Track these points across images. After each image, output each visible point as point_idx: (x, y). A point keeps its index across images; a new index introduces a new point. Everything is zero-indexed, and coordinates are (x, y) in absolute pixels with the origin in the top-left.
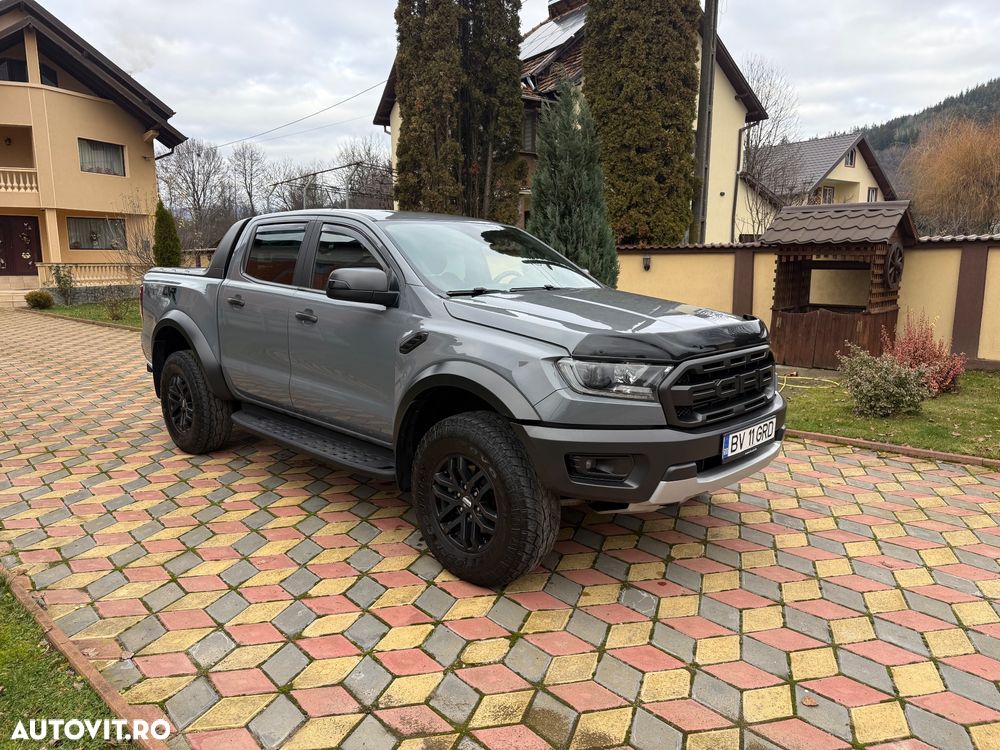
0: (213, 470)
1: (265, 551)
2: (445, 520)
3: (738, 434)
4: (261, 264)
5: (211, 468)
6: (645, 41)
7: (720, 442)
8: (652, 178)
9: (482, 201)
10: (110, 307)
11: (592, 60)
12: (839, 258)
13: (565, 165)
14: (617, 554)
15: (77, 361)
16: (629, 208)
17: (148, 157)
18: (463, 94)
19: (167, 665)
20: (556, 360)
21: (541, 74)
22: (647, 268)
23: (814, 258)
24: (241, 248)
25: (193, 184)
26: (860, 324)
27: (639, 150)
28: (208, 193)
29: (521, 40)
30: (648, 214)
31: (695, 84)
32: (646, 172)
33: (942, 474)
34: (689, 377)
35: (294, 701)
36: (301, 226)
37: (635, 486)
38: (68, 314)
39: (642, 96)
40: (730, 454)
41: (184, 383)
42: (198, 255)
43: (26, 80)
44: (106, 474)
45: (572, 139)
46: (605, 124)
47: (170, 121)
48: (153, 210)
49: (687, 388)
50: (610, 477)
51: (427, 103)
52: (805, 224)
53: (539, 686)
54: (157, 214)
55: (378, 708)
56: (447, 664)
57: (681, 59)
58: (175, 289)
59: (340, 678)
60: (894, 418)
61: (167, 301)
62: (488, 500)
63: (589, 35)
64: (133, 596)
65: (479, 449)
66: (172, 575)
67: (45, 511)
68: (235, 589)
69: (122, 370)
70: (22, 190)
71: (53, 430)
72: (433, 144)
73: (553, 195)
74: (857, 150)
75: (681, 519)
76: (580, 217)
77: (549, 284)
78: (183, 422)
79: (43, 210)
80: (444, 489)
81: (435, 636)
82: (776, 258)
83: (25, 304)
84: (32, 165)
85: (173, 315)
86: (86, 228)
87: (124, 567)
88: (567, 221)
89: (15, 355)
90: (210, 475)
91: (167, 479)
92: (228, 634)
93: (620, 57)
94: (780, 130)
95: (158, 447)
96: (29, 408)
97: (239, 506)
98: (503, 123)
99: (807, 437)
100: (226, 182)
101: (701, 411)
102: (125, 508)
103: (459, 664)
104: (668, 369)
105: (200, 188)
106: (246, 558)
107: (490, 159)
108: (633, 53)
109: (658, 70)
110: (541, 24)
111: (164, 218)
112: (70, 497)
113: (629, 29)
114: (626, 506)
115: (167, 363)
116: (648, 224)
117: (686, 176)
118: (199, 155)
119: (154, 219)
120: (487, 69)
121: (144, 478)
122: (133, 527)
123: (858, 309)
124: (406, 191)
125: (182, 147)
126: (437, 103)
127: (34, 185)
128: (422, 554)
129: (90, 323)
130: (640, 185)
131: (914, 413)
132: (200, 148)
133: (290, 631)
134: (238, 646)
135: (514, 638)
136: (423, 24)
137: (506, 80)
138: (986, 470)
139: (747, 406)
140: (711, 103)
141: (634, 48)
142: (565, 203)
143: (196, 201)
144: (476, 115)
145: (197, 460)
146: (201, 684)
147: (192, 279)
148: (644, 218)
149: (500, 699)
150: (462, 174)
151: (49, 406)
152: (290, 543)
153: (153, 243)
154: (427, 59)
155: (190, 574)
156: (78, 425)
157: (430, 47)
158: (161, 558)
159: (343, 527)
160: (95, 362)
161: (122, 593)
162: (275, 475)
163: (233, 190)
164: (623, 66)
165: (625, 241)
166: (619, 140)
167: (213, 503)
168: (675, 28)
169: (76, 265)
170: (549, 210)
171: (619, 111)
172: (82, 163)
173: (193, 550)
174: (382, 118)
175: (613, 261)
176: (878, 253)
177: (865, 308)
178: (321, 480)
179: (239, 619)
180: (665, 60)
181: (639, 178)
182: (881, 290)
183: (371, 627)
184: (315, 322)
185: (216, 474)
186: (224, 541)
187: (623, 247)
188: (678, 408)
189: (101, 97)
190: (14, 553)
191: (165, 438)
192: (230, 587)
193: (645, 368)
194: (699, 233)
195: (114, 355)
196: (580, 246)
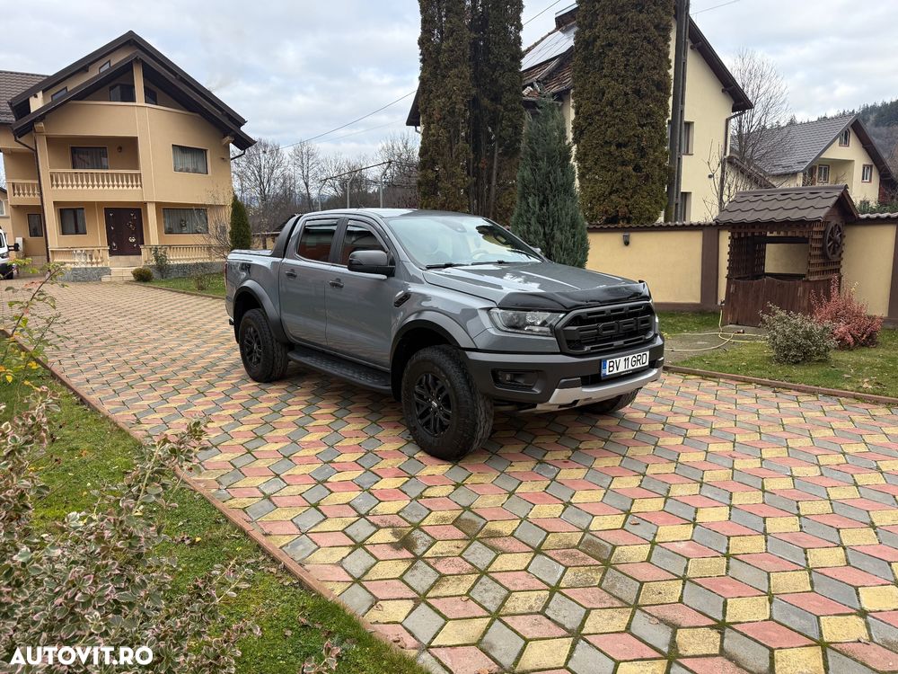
0: (274, 393)
1: (308, 438)
2: (421, 417)
3: (614, 360)
4: (309, 247)
5: (273, 391)
6: (624, 55)
7: (600, 364)
8: (630, 168)
9: (489, 189)
10: (197, 280)
11: (579, 72)
12: (782, 234)
13: (543, 164)
14: (541, 445)
15: (175, 320)
16: (610, 194)
17: (225, 158)
18: (474, 103)
19: (246, 492)
20: (488, 310)
21: (546, 78)
22: (627, 243)
23: (768, 234)
24: (295, 236)
25: (260, 176)
26: (801, 289)
27: (619, 146)
28: (272, 184)
29: (522, 55)
30: (627, 198)
31: (669, 89)
32: (624, 163)
33: (818, 403)
34: (576, 320)
35: (320, 511)
36: (335, 222)
37: (539, 392)
38: (164, 285)
39: (621, 100)
40: (608, 373)
41: (255, 331)
42: (264, 238)
43: (134, 100)
44: (202, 393)
45: (548, 144)
46: (590, 124)
47: (243, 129)
48: (230, 202)
49: (575, 328)
50: (523, 386)
51: (444, 112)
52: (754, 206)
53: (467, 508)
54: (233, 205)
55: (368, 515)
56: (413, 496)
57: (655, 68)
58: (250, 265)
59: (348, 501)
60: (803, 365)
61: (244, 274)
62: (446, 402)
63: (577, 51)
64: (225, 459)
65: (439, 367)
66: (248, 450)
67: (166, 414)
68: (288, 458)
69: (208, 327)
70: (130, 188)
71: (164, 366)
72: (448, 145)
73: (533, 188)
74: (851, 130)
75: (597, 427)
76: (556, 205)
77: (500, 259)
78: (254, 360)
79: (146, 203)
80: (421, 396)
81: (408, 484)
82: (729, 234)
83: (132, 278)
84: (137, 167)
85: (248, 283)
86: (179, 217)
87: (219, 444)
88: (545, 209)
89: (130, 316)
90: (272, 395)
91: (244, 397)
92: (283, 480)
93: (603, 68)
94: (770, 116)
95: (236, 378)
96: (146, 353)
97: (291, 414)
98: (507, 126)
99: (722, 377)
100: (287, 174)
101: (588, 344)
102: (216, 413)
103: (421, 496)
104: (562, 315)
105: (265, 180)
106: (295, 442)
107: (496, 155)
108: (613, 65)
109: (635, 79)
110: (549, 34)
111: (238, 208)
112: (181, 407)
113: (609, 45)
114: (535, 406)
115: (243, 318)
116: (627, 206)
117: (660, 165)
118: (265, 152)
119: (231, 209)
120: (494, 81)
121: (228, 396)
122: (222, 424)
123: (799, 277)
124: (427, 184)
125: (252, 149)
126: (452, 112)
127: (139, 183)
128: (409, 442)
129: (181, 292)
130: (619, 174)
131: (824, 362)
132: (266, 146)
133: (320, 479)
134: (288, 485)
135: (457, 486)
136: (440, 48)
137: (509, 89)
138: (855, 401)
139: (625, 343)
140: (683, 103)
141: (614, 61)
142: (544, 194)
143: (262, 191)
144: (485, 119)
145: (263, 386)
146: (266, 502)
147: (261, 258)
148: (624, 202)
149: (440, 513)
150: (474, 169)
151: (159, 351)
152: (324, 434)
153: (229, 229)
154: (444, 77)
155: (259, 449)
156: (180, 363)
157: (446, 67)
158: (241, 441)
159: (360, 426)
160: (188, 321)
161: (218, 458)
162: (316, 396)
163: (293, 181)
164: (605, 76)
165: (608, 221)
166: (601, 137)
167: (274, 411)
168: (649, 42)
169: (170, 246)
170: (530, 200)
171: (602, 114)
172: (175, 164)
173: (261, 437)
174: (413, 120)
175: (584, 239)
176: (815, 229)
177: (804, 276)
178: (348, 399)
179: (290, 472)
180: (641, 69)
181: (619, 168)
182: (821, 261)
183: (370, 478)
184: (342, 287)
185: (277, 395)
186: (281, 432)
187: (606, 227)
188: (569, 342)
189: (190, 111)
190: (150, 436)
191: (242, 372)
192: (284, 457)
193: (549, 314)
194: (673, 214)
195: (201, 316)
196: (555, 228)
